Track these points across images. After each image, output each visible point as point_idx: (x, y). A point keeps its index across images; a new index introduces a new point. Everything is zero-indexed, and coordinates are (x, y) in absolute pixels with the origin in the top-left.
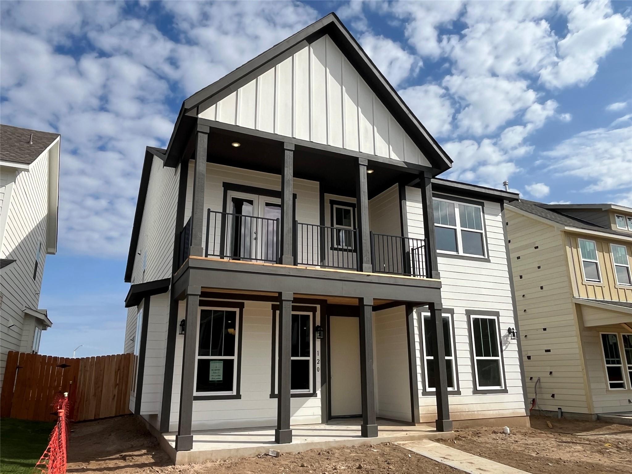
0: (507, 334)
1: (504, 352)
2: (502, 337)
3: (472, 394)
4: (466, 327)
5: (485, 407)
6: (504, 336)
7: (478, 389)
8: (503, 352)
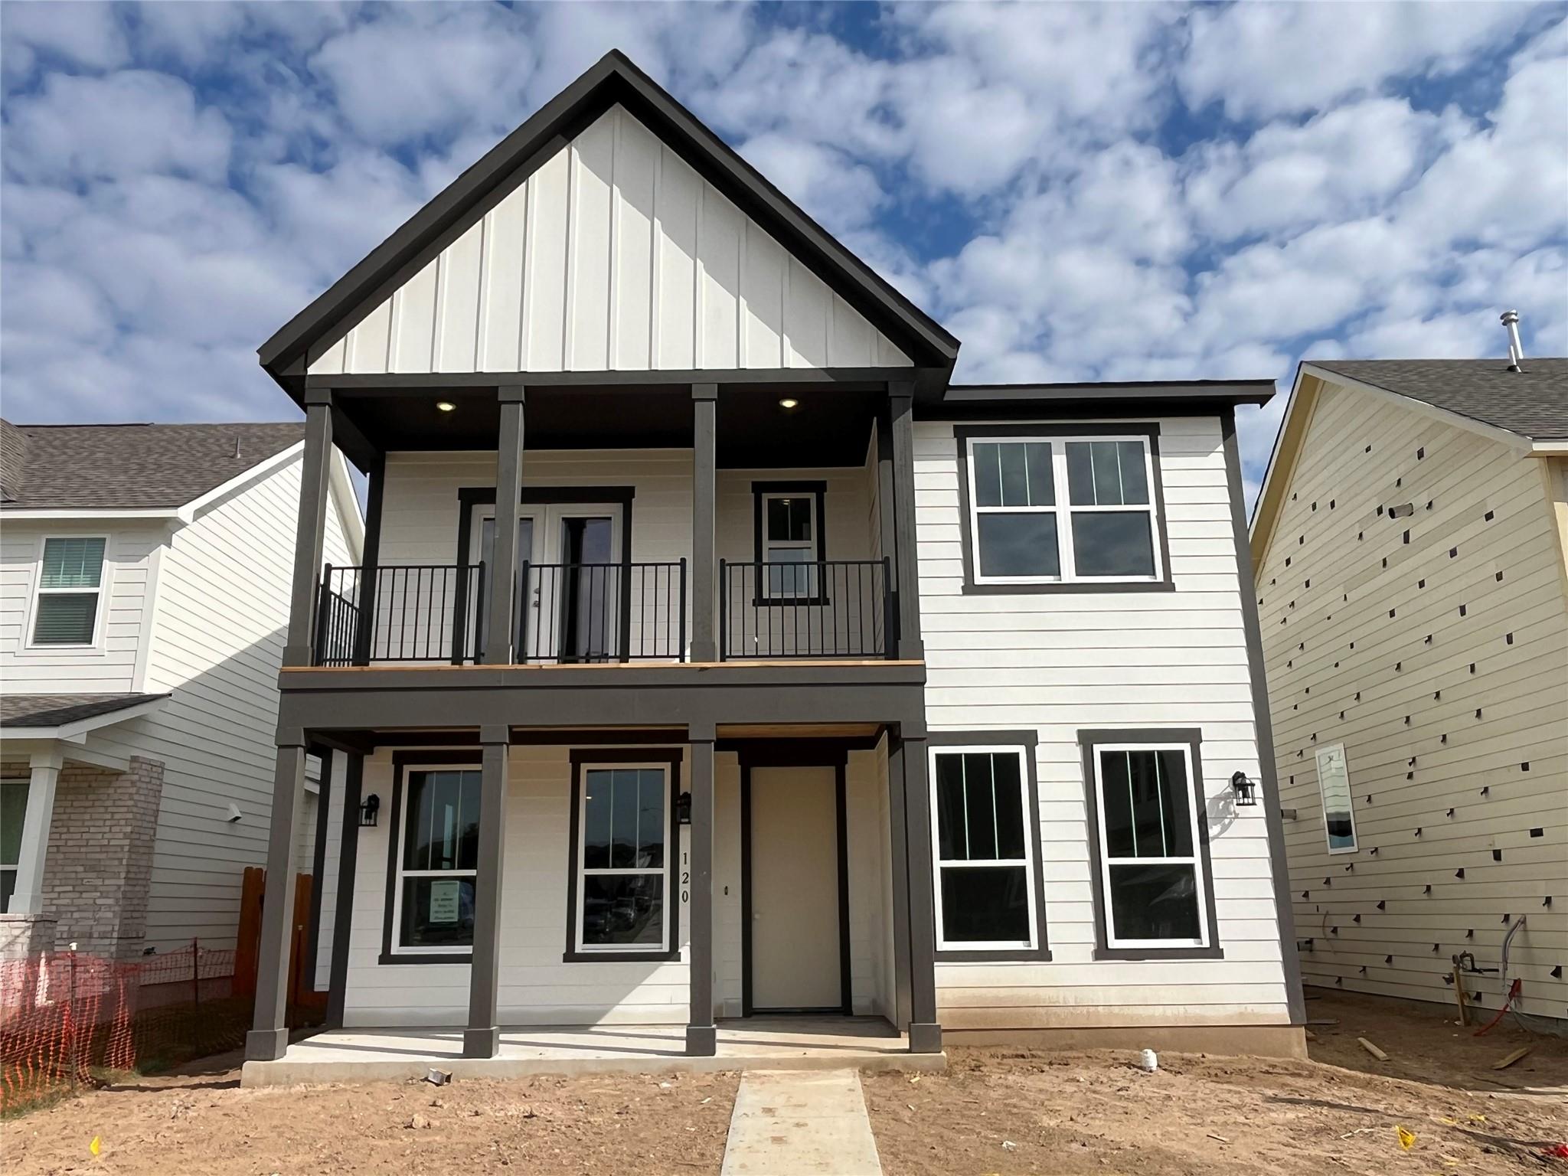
0: (1229, 790)
1: (1213, 845)
2: (1207, 802)
3: (1090, 959)
4: (1080, 777)
5: (1136, 996)
6: (1218, 798)
7: (1110, 947)
8: (1211, 844)
